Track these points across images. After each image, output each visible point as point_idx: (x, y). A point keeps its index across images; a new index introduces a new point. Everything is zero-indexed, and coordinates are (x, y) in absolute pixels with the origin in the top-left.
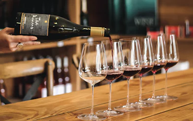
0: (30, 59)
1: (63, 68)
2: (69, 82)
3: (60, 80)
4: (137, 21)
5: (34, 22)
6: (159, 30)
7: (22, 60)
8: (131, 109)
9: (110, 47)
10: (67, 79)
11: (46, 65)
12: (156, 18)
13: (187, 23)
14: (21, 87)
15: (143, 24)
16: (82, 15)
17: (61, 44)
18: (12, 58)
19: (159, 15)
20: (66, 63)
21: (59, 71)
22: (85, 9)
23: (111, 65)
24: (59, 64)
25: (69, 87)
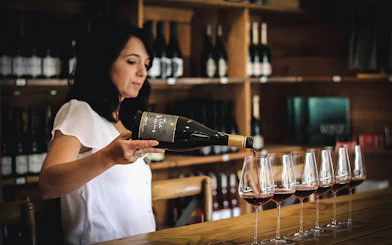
0: (188, 176)
1: (229, 187)
2: (237, 205)
3: (226, 203)
4: (324, 129)
5: (157, 124)
6: (352, 141)
7: (178, 177)
8: (306, 238)
9: (278, 162)
10: (234, 202)
11: (204, 184)
12: (348, 124)
13: (387, 131)
14: (175, 211)
15: (332, 132)
16: (253, 120)
17: (226, 158)
18: (164, 175)
19: (352, 121)
20: (233, 182)
21: (224, 191)
22: (256, 113)
23: (279, 184)
24: (224, 183)
25: (237, 212)
